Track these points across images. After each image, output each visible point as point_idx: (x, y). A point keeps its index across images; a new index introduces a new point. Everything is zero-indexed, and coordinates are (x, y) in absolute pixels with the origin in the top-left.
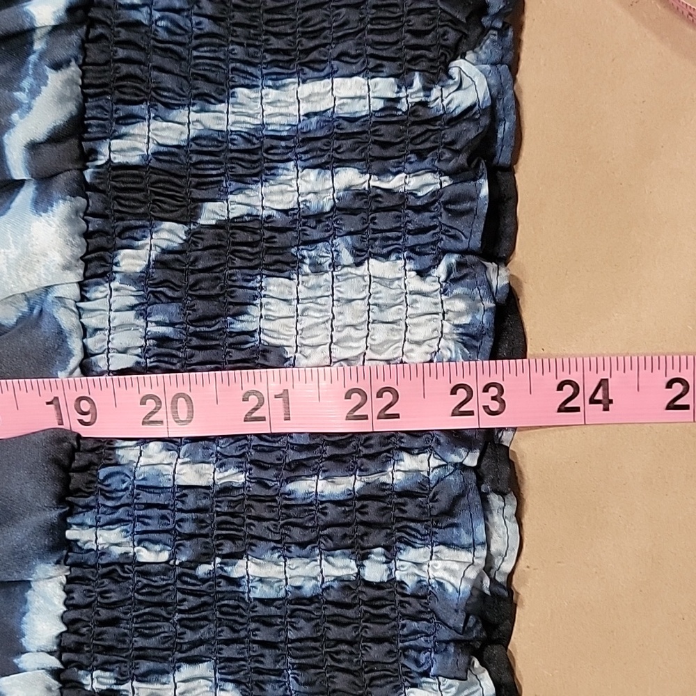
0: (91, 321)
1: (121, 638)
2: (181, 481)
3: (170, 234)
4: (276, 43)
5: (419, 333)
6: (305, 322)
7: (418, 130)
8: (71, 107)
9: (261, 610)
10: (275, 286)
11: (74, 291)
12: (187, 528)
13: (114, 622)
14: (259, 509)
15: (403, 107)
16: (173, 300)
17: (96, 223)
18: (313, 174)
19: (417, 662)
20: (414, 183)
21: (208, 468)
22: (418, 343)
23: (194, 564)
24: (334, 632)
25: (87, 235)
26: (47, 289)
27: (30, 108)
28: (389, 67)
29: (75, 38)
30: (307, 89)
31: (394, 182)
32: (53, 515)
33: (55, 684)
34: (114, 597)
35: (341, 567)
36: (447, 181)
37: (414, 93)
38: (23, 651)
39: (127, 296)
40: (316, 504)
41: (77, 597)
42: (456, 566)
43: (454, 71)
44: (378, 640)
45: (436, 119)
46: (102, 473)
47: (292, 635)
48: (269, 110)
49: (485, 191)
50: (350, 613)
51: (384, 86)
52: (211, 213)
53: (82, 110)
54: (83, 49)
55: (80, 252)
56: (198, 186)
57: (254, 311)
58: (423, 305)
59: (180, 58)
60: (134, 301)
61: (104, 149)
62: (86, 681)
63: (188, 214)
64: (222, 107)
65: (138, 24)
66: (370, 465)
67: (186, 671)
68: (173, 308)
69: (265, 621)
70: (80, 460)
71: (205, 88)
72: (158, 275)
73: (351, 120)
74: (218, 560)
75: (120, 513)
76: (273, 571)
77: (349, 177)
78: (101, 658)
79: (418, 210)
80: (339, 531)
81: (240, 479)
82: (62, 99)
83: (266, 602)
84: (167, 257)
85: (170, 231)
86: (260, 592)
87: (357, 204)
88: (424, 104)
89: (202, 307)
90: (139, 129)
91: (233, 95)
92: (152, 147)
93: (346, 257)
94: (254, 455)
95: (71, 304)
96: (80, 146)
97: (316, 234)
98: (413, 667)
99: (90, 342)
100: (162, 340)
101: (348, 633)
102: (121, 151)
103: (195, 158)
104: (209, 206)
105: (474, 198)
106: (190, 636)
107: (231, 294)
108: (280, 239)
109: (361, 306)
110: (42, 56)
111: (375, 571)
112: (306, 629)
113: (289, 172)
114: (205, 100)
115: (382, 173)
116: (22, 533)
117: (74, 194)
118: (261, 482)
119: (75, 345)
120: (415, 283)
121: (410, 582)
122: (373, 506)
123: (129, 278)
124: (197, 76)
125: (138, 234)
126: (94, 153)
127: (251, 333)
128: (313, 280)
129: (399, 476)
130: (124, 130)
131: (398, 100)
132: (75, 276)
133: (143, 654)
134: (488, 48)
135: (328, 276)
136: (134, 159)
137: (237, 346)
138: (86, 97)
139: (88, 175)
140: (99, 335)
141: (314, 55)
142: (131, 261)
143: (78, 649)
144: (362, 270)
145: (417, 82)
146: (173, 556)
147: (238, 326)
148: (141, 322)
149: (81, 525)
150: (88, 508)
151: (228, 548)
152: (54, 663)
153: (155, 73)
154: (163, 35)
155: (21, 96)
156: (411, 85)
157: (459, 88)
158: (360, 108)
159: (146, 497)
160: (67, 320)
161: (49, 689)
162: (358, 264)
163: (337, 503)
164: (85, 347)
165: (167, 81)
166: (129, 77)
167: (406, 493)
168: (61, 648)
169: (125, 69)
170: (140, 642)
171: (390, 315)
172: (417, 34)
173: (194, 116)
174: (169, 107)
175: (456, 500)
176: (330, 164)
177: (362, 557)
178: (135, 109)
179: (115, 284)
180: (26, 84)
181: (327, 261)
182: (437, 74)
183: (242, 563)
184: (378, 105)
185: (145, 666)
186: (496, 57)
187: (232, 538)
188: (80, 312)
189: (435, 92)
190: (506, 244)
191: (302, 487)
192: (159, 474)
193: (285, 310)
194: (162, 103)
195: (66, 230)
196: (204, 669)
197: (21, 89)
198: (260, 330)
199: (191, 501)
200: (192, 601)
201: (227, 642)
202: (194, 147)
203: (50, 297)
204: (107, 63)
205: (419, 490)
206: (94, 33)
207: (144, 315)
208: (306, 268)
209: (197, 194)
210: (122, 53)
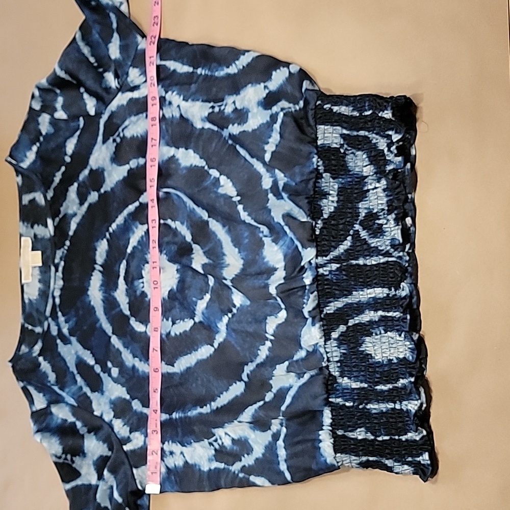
0: (328, 350)
1: (344, 423)
2: (353, 387)
3: (343, 328)
4: (361, 280)
5: (401, 350)
6: (376, 348)
7: (394, 301)
8: (317, 302)
9: (374, 416)
10: (367, 339)
11: (323, 343)
12: (356, 397)
13: (342, 419)
14: (371, 393)
15: (390, 296)
16: (345, 344)
17: (325, 327)
18: (372, 312)
19: (409, 427)
20: (395, 314)
21: (358, 383)
22: (401, 352)
23: (359, 405)
24: (391, 420)
25: (324, 330)
26: (317, 344)
27: (307, 304)
28: (386, 286)
29: (315, 285)
30: (369, 291)
31: (390, 314)
32: (326, 396)
33: (331, 433)
34: (342, 414)
35: (391, 405)
36: (402, 314)
37: (393, 292)
38: (323, 426)
39: (335, 344)
40: (382, 391)
41: (334, 414)
42: (413, 406)
43: (401, 286)
44: (401, 422)
45: (398, 298)
46: (335, 385)
47: (382, 421)
48: (361, 297)
49: (408, 317)
50: (394, 416)
51: (386, 291)
52: (351, 323)
53: (319, 301)
54: (317, 287)
55: (323, 334)
56: (348, 316)
57: (364, 345)
58: (401, 343)
59: (339, 286)
60: (336, 345)
61: (325, 310)
62: (337, 432)
63: (346, 323)
64: (350, 297)
65: (328, 279)
66: (394, 382)
67: (359, 430)
68: (345, 346)
69: (376, 418)
70: (329, 383)
71: (345, 292)
72: (341, 338)
73: (380, 299)
74: (364, 404)
75: (340, 395)
76: (376, 407)
77: (380, 313)
78: (340, 427)
79: (396, 321)
80: (388, 397)
81: (366, 385)
82: (314, 301)
83: (375, 414)
84: (343, 334)
85: (343, 327)
86: (374, 411)
87: (383, 319)
88: (396, 295)
89: (352, 345)
90: (332, 304)
91: (352, 293)
92: (336, 308)
93: (383, 332)
94: (368, 380)
95: (323, 346)
96: (319, 310)
97: (375, 326)
98: (408, 428)
99: (328, 355)
100: (344, 354)
101: (394, 420)
102: (329, 310)
103: (345, 310)
104: (350, 321)
105: (406, 319)
106: (359, 422)
107: (358, 341)
108: (368, 328)
109: (387, 344)
110: (309, 290)
111: (398, 406)
112: (385, 419)
113: (367, 312)
114: (346, 296)
115: (388, 312)
116: (320, 400)
117: (320, 321)
118: (370, 387)
119: (325, 356)
120: (398, 338)
121: (405, 409)
122: (395, 391)
123: (335, 339)
124: (343, 290)
125: (335, 328)
126: (323, 311)
127: (363, 351)
128: (376, 337)
129: (400, 385)
130: (329, 305)
131: (389, 294)
132: (323, 339)
133: (349, 426)
134: (409, 280)
135: (379, 336)
136: (332, 312)
137: (362, 354)
138: (319, 298)
139: (322, 316)
140: (329, 353)
141: (369, 283)
142: (335, 335)
143: (335, 425)
144: (386, 335)
145: (393, 289)
146: (354, 404)
147: (361, 349)
148: (339, 349)
149: (332, 398)
150: (333, 394)
151: (365, 402)
152: (330, 428)
153: (334, 291)
154: (335, 281)
155: (305, 301)
156: (391, 290)
157: (403, 290)
158: (381, 296)
159: (346, 391)
160: (322, 350)
161: (330, 434)
162: (386, 333)
163: (386, 391)
164: (327, 356)
165: (337, 292)
166: (328, 292)
167: (401, 388)
168: (331, 425)
169: (327, 290)
170: (348, 424)
171: (394, 346)
172: (392, 278)
173: (344, 300)
174: (338, 298)
175: (411, 390)
176: (376, 310)
177: (395, 403)
178: (331, 300)
179: (332, 341)
180: (306, 297)
181: (378, 333)
182: (397, 288)
183: (369, 405)
184: (385, 295)
185: (350, 429)
186: (411, 282)
187: (366, 399)
188: (325, 348)
189: (397, 292)
190: (418, 327)
191: (378, 387)
192: (347, 386)
193: (370, 345)
194: (336, 298)
195: (319, 330)
196: (363, 429)
197: (304, 299)
198: (366, 350)
199: (355, 392)
200: (359, 414)
201: (368, 423)
202: (345, 307)
203: (318, 345)
204: (323, 289)
205: (404, 387)
206: (320, 282)
207: (339, 348)
208: (374, 334)
209: (347, 318)
210: (326, 287)
